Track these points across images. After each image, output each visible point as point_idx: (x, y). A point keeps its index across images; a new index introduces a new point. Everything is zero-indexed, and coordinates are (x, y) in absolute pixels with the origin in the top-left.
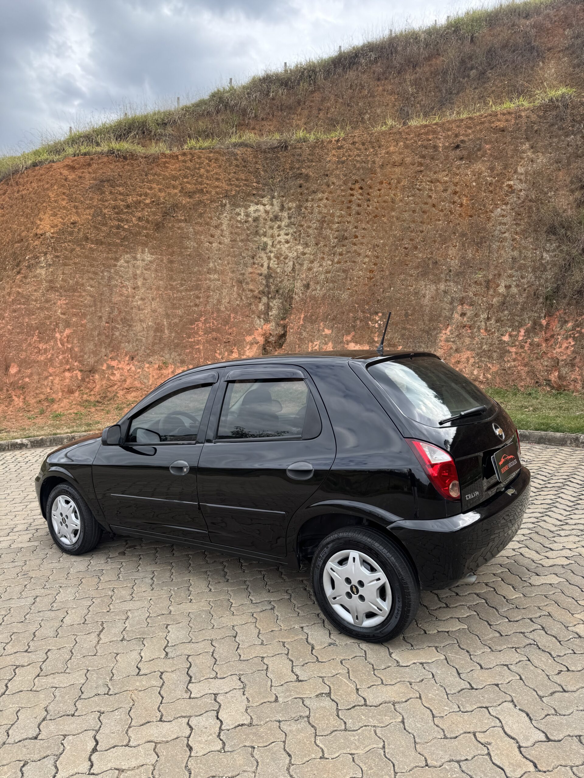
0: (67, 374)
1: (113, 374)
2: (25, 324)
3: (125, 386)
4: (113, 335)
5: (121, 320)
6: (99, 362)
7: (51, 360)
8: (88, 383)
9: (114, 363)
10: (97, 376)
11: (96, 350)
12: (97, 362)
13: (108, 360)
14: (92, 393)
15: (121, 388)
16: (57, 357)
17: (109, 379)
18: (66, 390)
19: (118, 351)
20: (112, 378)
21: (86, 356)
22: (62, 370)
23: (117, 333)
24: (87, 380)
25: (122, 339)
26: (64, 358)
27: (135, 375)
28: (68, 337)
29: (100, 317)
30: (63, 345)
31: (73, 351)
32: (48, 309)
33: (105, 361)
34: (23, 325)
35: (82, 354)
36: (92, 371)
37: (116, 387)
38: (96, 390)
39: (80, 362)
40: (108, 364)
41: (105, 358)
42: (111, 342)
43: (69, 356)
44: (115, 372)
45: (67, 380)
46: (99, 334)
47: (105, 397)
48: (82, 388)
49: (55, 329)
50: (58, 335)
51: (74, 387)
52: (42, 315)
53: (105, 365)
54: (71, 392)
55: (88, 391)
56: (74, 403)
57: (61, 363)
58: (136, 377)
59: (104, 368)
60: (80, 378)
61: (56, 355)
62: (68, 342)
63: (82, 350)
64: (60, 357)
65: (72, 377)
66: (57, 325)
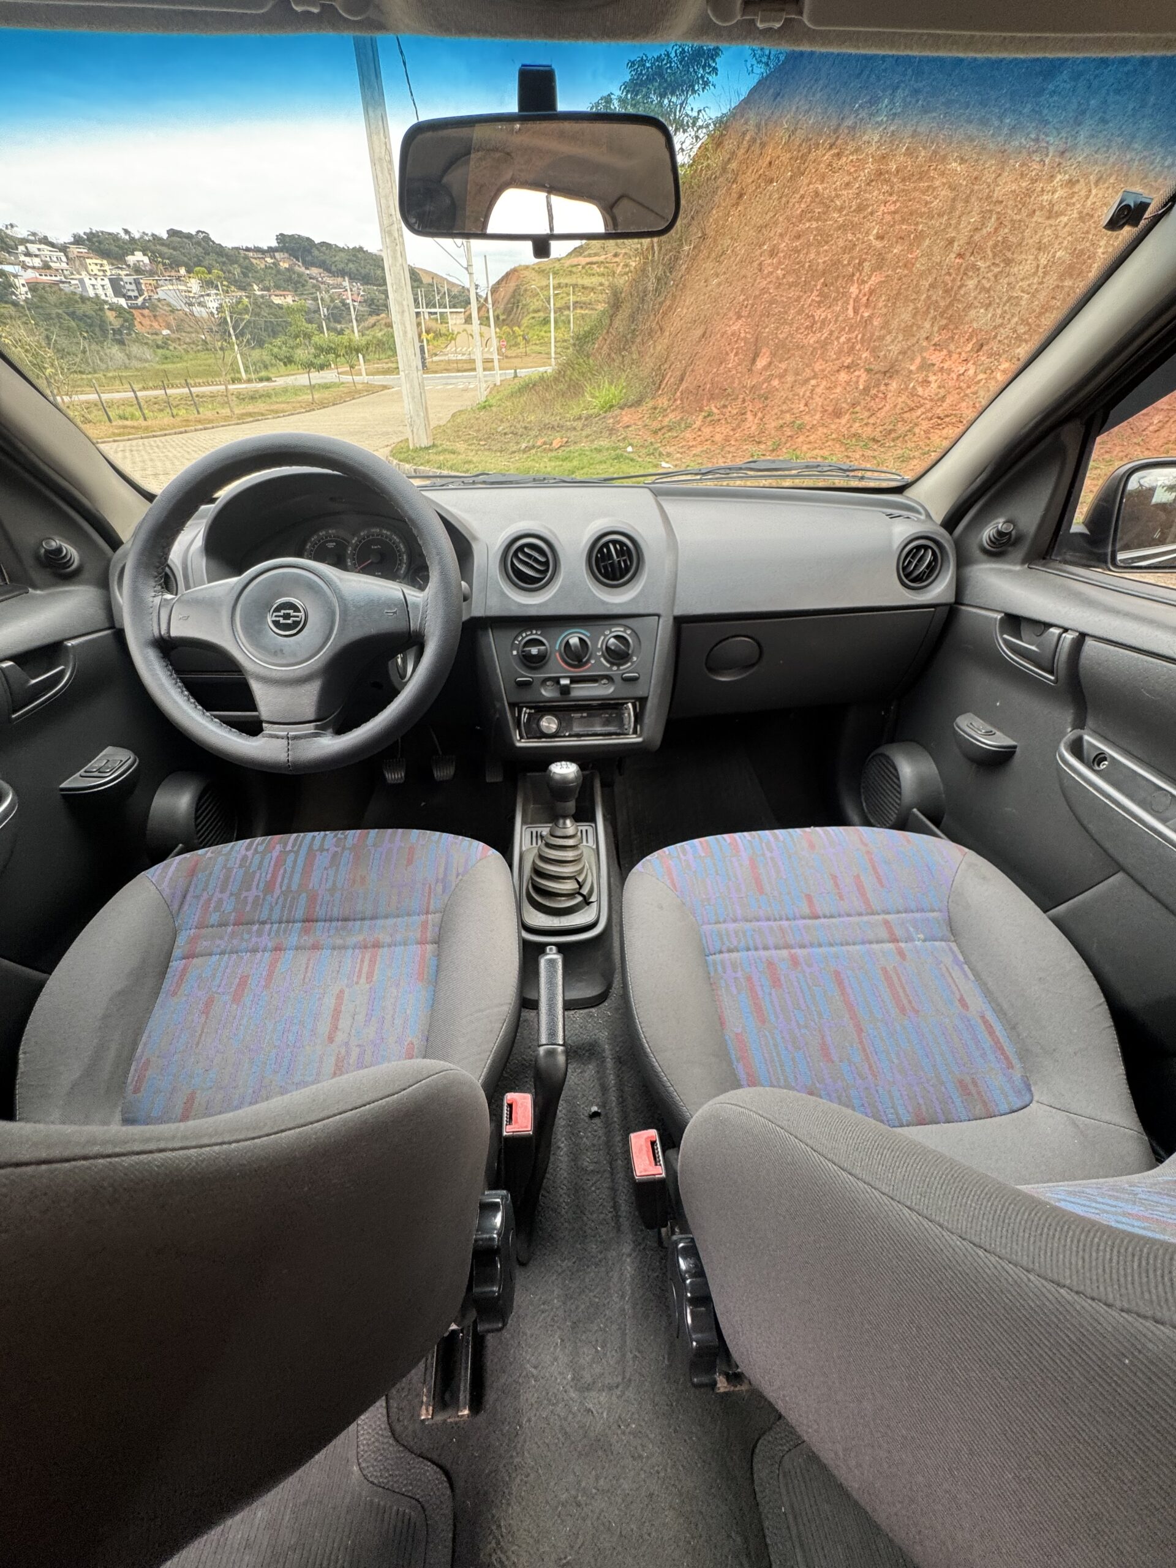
0: (843, 376)
1: (926, 382)
2: (807, 265)
3: (939, 411)
4: (960, 287)
5: (995, 246)
6: (909, 352)
7: (824, 345)
8: (873, 398)
9: (936, 358)
10: (894, 385)
11: (911, 326)
12: (903, 352)
13: (926, 349)
14: (871, 421)
15: (930, 415)
16: (838, 338)
17: (913, 394)
18: (830, 409)
19: (957, 328)
20: (920, 390)
21: (889, 338)
22: (836, 368)
23: (971, 284)
24: (873, 392)
25: (975, 298)
26: (849, 340)
27: (969, 387)
28: (872, 292)
29: (951, 242)
30: (856, 311)
31: (869, 327)
32: (855, 227)
33: (923, 349)
34: (803, 266)
35: (883, 332)
36: (890, 372)
37: (919, 412)
38: (881, 414)
39: (874, 351)
40: (924, 359)
41: (925, 344)
42: (951, 304)
43: (860, 336)
44: (932, 378)
45: (839, 390)
46: (932, 286)
47: (890, 432)
48: (858, 409)
49: (853, 275)
50: (854, 290)
51: (844, 405)
52: (841, 243)
53: (918, 360)
54: (838, 414)
55: (867, 414)
56: (834, 436)
57: (840, 352)
58: (968, 391)
59: (913, 368)
60: (861, 387)
61: (836, 334)
62: (867, 306)
63: (886, 325)
64: (842, 339)
65: (848, 383)
66: (859, 267)
